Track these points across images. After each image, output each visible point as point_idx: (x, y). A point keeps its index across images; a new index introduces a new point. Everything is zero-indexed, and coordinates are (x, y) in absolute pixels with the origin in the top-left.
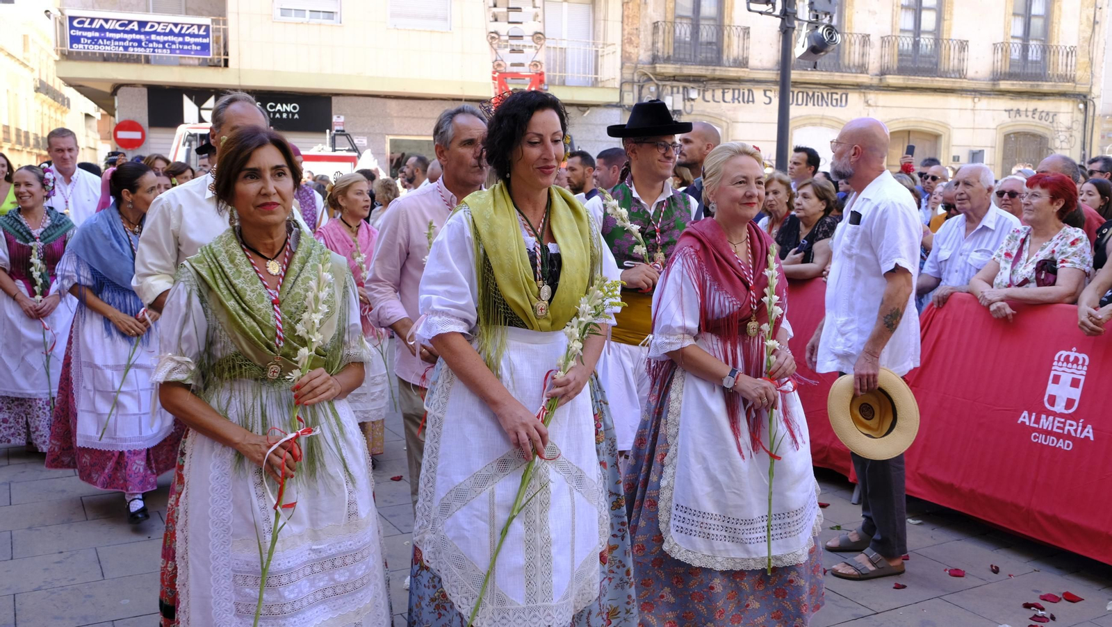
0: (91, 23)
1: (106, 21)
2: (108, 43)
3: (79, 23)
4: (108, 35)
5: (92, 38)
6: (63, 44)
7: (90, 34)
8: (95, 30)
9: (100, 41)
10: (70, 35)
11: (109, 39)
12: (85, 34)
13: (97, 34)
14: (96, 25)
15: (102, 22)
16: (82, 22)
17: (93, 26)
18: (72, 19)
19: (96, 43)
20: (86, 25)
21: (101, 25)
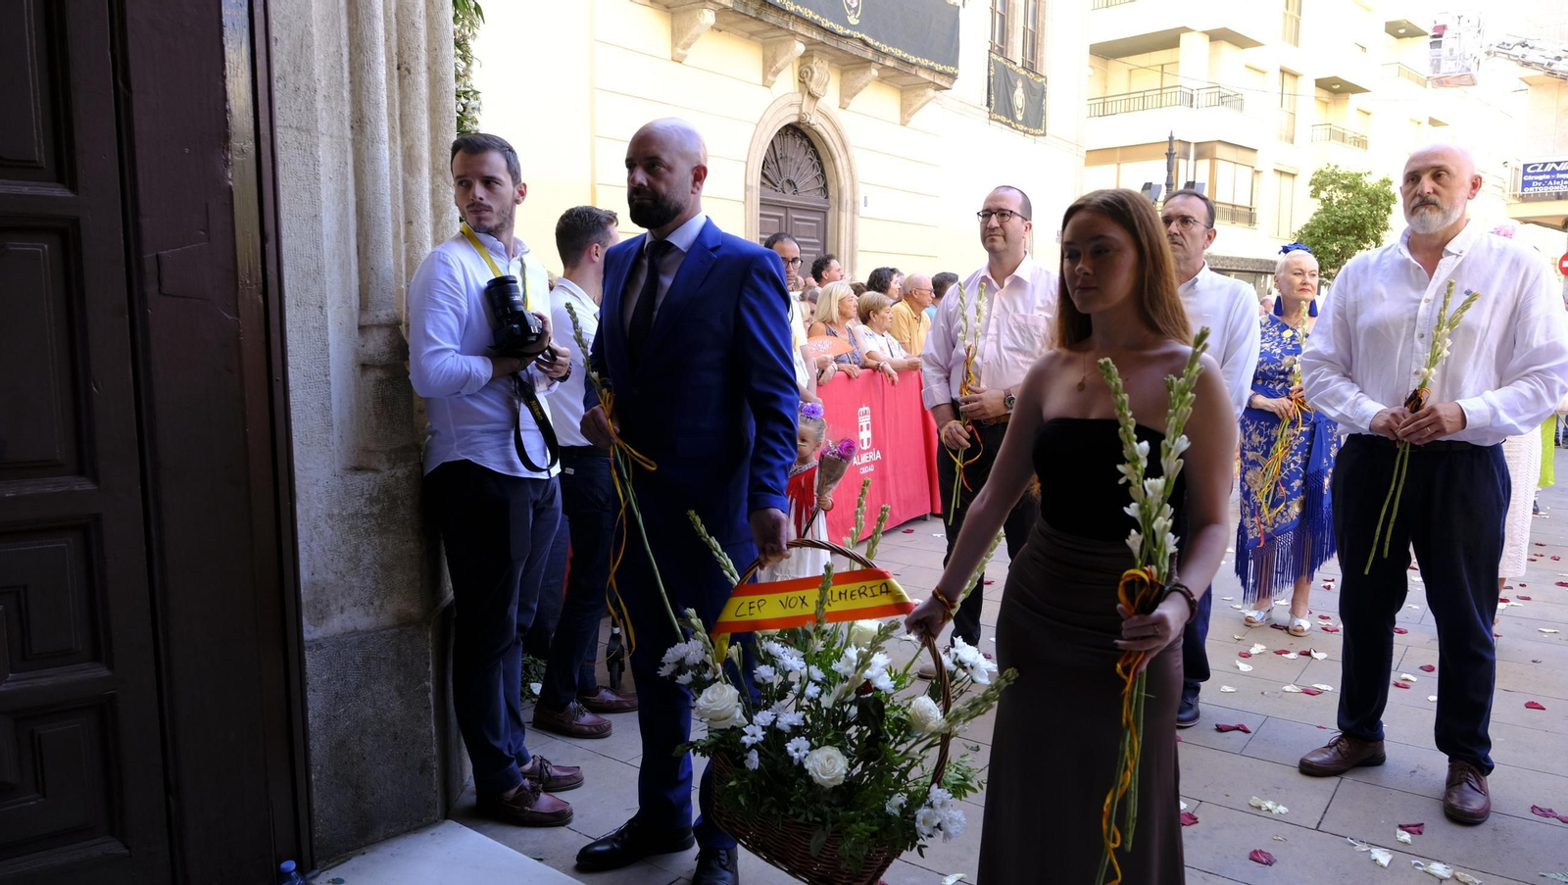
0: (1543, 168)
1: (1558, 164)
2: (1558, 183)
3: (1532, 169)
4: (1559, 176)
5: (1543, 181)
6: (1515, 190)
7: (1541, 178)
8: (1547, 173)
9: (1550, 183)
10: (1523, 181)
11: (1560, 180)
12: (1536, 178)
13: (1548, 177)
14: (1548, 168)
15: (1554, 165)
16: (1536, 168)
17: (1545, 170)
18: (1526, 166)
19: (1546, 185)
20: (1539, 170)
21: (1553, 168)
